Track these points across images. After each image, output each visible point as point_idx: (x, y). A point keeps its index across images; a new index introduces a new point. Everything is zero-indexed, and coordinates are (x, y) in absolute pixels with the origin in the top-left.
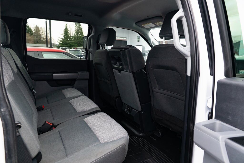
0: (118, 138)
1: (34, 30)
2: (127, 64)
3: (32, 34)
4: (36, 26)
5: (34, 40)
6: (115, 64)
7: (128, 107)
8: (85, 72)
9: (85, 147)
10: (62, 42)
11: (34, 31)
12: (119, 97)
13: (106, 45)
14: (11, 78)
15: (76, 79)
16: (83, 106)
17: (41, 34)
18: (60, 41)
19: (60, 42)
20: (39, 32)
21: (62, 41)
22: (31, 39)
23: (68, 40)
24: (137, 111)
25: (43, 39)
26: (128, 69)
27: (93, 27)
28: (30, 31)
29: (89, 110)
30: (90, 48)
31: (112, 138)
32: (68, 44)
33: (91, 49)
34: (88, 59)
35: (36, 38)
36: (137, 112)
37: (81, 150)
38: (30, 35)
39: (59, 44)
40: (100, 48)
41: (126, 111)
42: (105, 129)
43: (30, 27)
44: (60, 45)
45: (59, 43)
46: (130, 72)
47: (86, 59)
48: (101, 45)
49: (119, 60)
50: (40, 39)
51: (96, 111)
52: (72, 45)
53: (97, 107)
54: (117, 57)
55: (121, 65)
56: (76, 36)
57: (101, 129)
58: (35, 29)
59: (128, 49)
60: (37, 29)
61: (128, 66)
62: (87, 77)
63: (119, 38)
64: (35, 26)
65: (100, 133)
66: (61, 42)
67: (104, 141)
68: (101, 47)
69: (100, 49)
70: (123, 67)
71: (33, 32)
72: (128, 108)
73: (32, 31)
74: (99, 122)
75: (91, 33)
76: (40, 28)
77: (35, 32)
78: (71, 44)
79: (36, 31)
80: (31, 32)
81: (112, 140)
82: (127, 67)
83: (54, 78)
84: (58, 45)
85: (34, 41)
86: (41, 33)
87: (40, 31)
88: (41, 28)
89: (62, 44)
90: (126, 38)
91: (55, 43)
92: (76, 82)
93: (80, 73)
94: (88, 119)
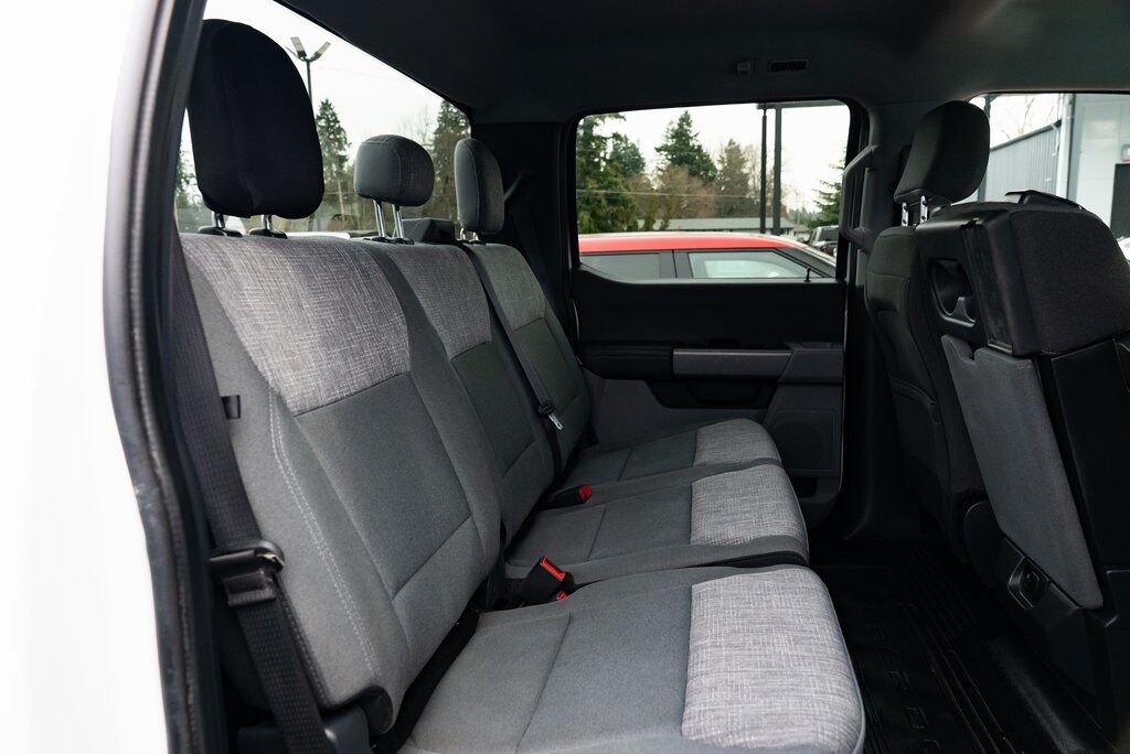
0: (773, 742)
1: (722, 162)
2: (998, 310)
3: (712, 179)
4: (731, 143)
5: (718, 203)
6: (951, 306)
7: (1029, 567)
8: (828, 344)
9: (606, 729)
10: (832, 204)
11: (719, 167)
12: (982, 495)
13: (923, 198)
14: (389, 363)
15: (779, 377)
16: (728, 518)
17: (746, 175)
18: (827, 196)
19: (826, 203)
20: (741, 167)
21: (832, 197)
22: (705, 199)
24: (1077, 604)
25: (753, 197)
26: (1004, 336)
27: (869, 109)
28: (705, 165)
29: (744, 546)
30: (857, 224)
31: (744, 729)
33: (862, 229)
34: (847, 279)
35: (728, 193)
36: (1077, 608)
37: (580, 737)
38: (704, 185)
39: (820, 210)
40: (897, 221)
41: (1015, 589)
42: (749, 665)
43: (704, 151)
44: (822, 218)
45: (821, 206)
46: (1019, 352)
47: (837, 278)
48: (904, 205)
49: (963, 283)
50: (741, 198)
51: (779, 553)
53: (785, 537)
54: (954, 264)
55: (972, 311)
57: (728, 658)
58: (725, 155)
59: (1003, 217)
60: (734, 156)
61: (1005, 321)
62: (837, 370)
64: (726, 144)
65: (706, 681)
66: (831, 200)
67: (699, 731)
68: (905, 216)
69: (900, 224)
70: (979, 325)
71: (715, 170)
72: (1025, 574)
73: (712, 165)
74: (744, 616)
75: (865, 144)
76: (742, 148)
77: (725, 171)
79: (730, 163)
80: (707, 171)
81: (738, 742)
82: (1000, 324)
83: (678, 369)
84: (814, 219)
85: (717, 207)
86: (745, 171)
87: (743, 162)
88: (747, 148)
89: (831, 212)
91: (804, 209)
92: (781, 395)
93: (798, 349)
94: (706, 592)
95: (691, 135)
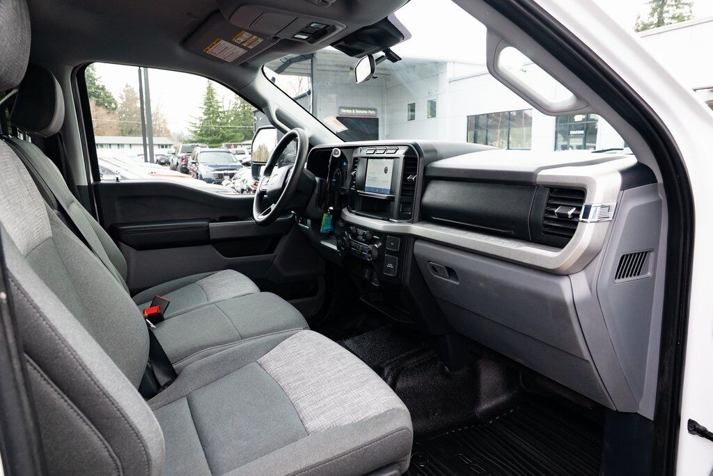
1: (122, 98)
3: (115, 109)
4: (128, 87)
5: (120, 126)
10: (197, 130)
11: (119, 101)
18: (194, 125)
19: (194, 129)
21: (198, 126)
22: (110, 123)
23: (215, 122)
28: (108, 99)
32: (215, 135)
38: (108, 113)
43: (107, 90)
45: (191, 131)
52: (227, 135)
56: (239, 109)
58: (124, 94)
60: (130, 95)
63: (354, 111)
64: (124, 87)
71: (116, 103)
73: (114, 99)
77: (124, 105)
78: (224, 132)
79: (127, 99)
80: (110, 103)
85: (120, 128)
89: (200, 135)
90: (375, 110)
95: (96, 77)
